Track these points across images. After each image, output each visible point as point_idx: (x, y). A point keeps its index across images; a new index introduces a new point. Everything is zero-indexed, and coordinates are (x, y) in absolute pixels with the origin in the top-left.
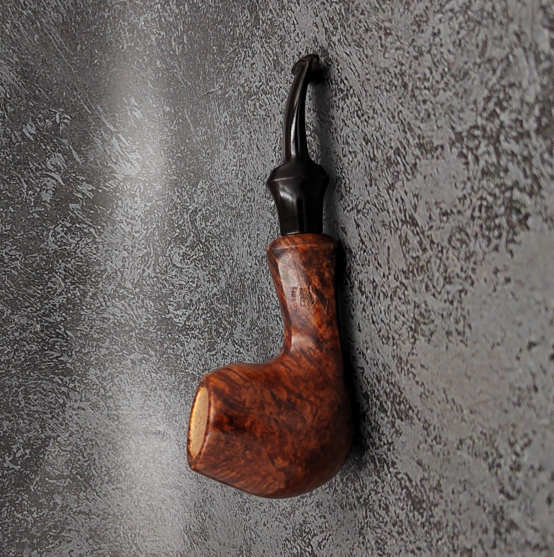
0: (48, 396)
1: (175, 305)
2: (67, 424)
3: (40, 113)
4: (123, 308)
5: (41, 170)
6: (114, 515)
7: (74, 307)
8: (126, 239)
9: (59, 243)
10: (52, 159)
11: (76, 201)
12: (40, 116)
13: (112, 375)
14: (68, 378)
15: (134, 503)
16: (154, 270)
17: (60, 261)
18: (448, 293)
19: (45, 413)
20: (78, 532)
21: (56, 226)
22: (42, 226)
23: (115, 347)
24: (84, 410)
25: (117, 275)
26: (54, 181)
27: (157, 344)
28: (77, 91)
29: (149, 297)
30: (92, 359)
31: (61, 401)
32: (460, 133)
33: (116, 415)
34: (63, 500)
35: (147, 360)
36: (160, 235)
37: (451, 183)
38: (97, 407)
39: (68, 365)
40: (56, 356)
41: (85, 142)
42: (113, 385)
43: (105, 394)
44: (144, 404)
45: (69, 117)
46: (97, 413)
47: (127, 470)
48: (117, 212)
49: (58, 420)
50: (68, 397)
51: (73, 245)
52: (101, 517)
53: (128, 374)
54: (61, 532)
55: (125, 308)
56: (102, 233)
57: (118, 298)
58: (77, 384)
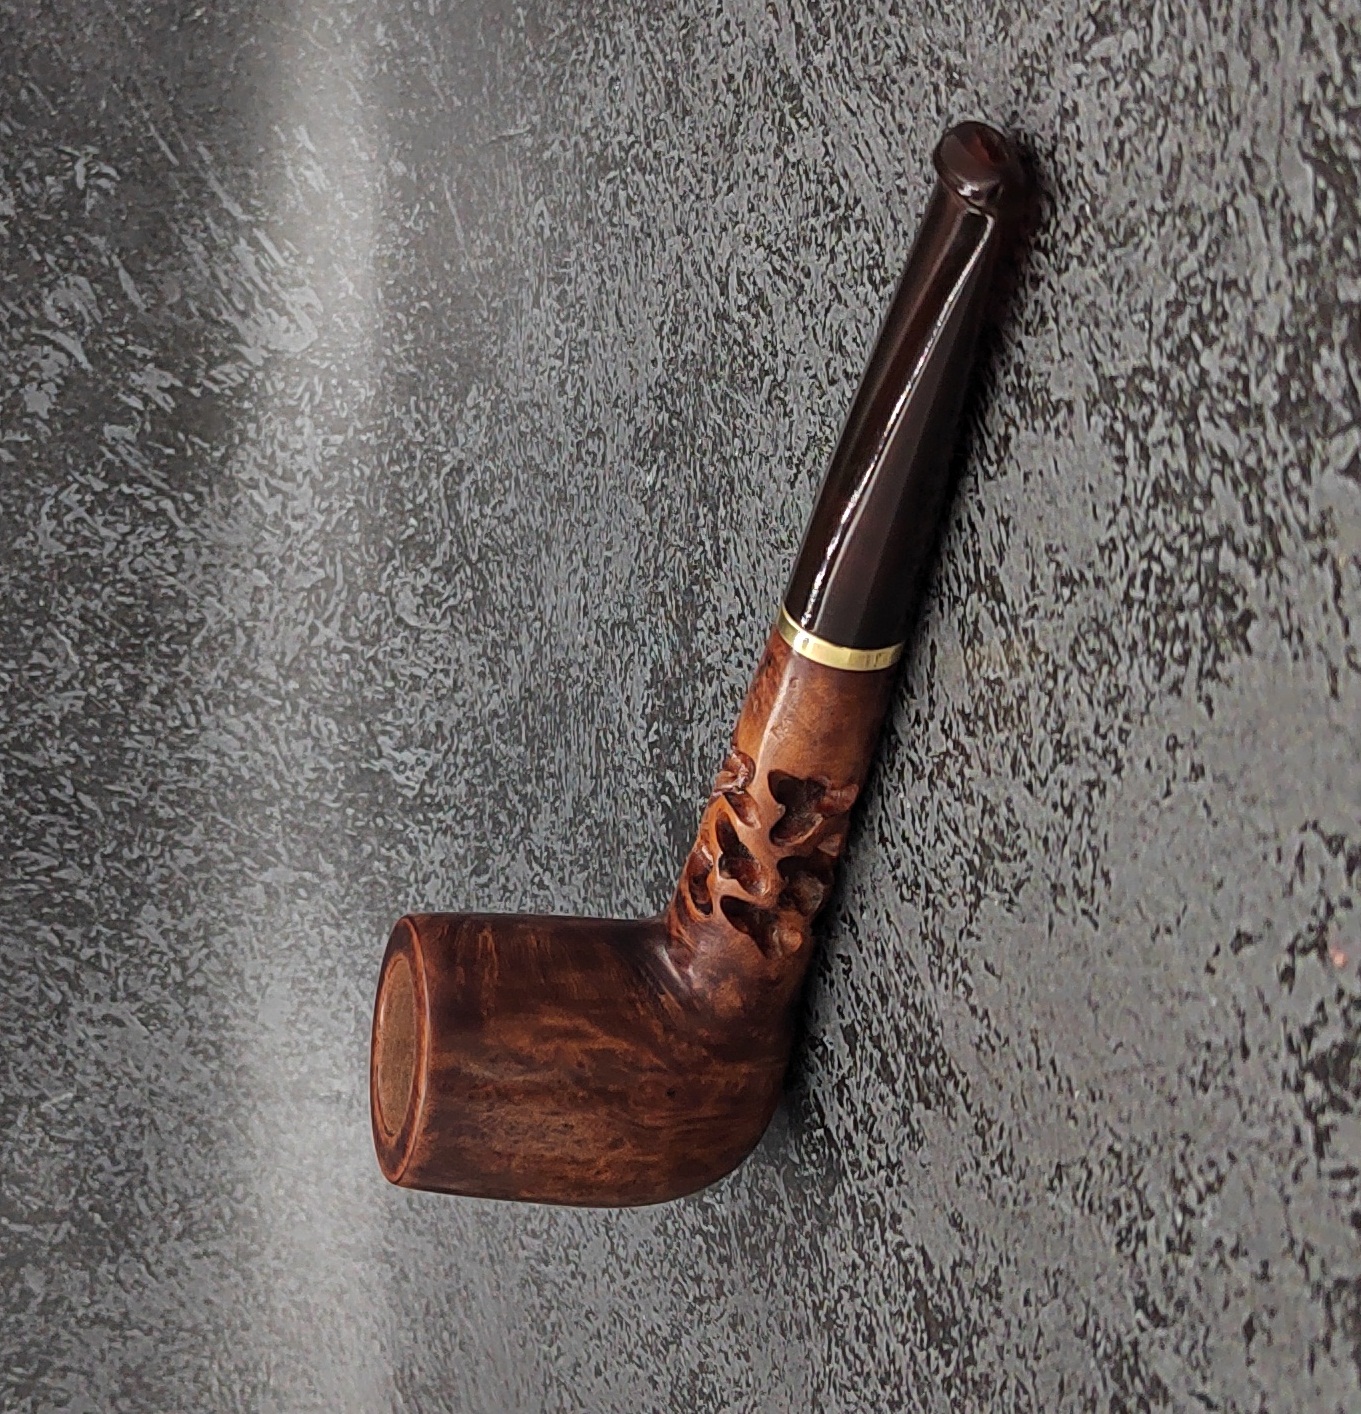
0: (18, 981)
1: (399, 734)
2: (68, 1064)
3: (30, 156)
4: (248, 736)
5: (27, 322)
6: (194, 1330)
7: (102, 723)
8: (266, 535)
9: (69, 539)
10: (58, 293)
11: (124, 416)
12: (30, 164)
13: (207, 927)
14: (79, 930)
15: (255, 1298)
16: (344, 629)
17: (71, 590)
18: (1063, 785)
19: (9, 1031)
20: (89, 1375)
21: (62, 489)
22: (22, 485)
23: (220, 846)
24: (119, 1023)
25: (233, 637)
26: (63, 358)
27: (343, 843)
28: (139, 98)
29: (326, 708)
30: (150, 879)
31: (56, 997)
32: (1113, 379)
33: (213, 1044)
34: (49, 1282)
35: (312, 889)
36: (366, 530)
37: (1085, 503)
38: (157, 1017)
39: (80, 894)
40: (45, 865)
41: (156, 250)
42: (208, 956)
43: (186, 978)
44: (296, 1013)
45: (113, 172)
46: (158, 1035)
47: (238, 1202)
48: (242, 456)
49: (43, 1051)
50: (75, 986)
51: (109, 547)
52: (156, 1334)
53: (255, 924)
54: (39, 1373)
55: (255, 734)
56: (197, 514)
57: (236, 705)
58: (103, 949)
